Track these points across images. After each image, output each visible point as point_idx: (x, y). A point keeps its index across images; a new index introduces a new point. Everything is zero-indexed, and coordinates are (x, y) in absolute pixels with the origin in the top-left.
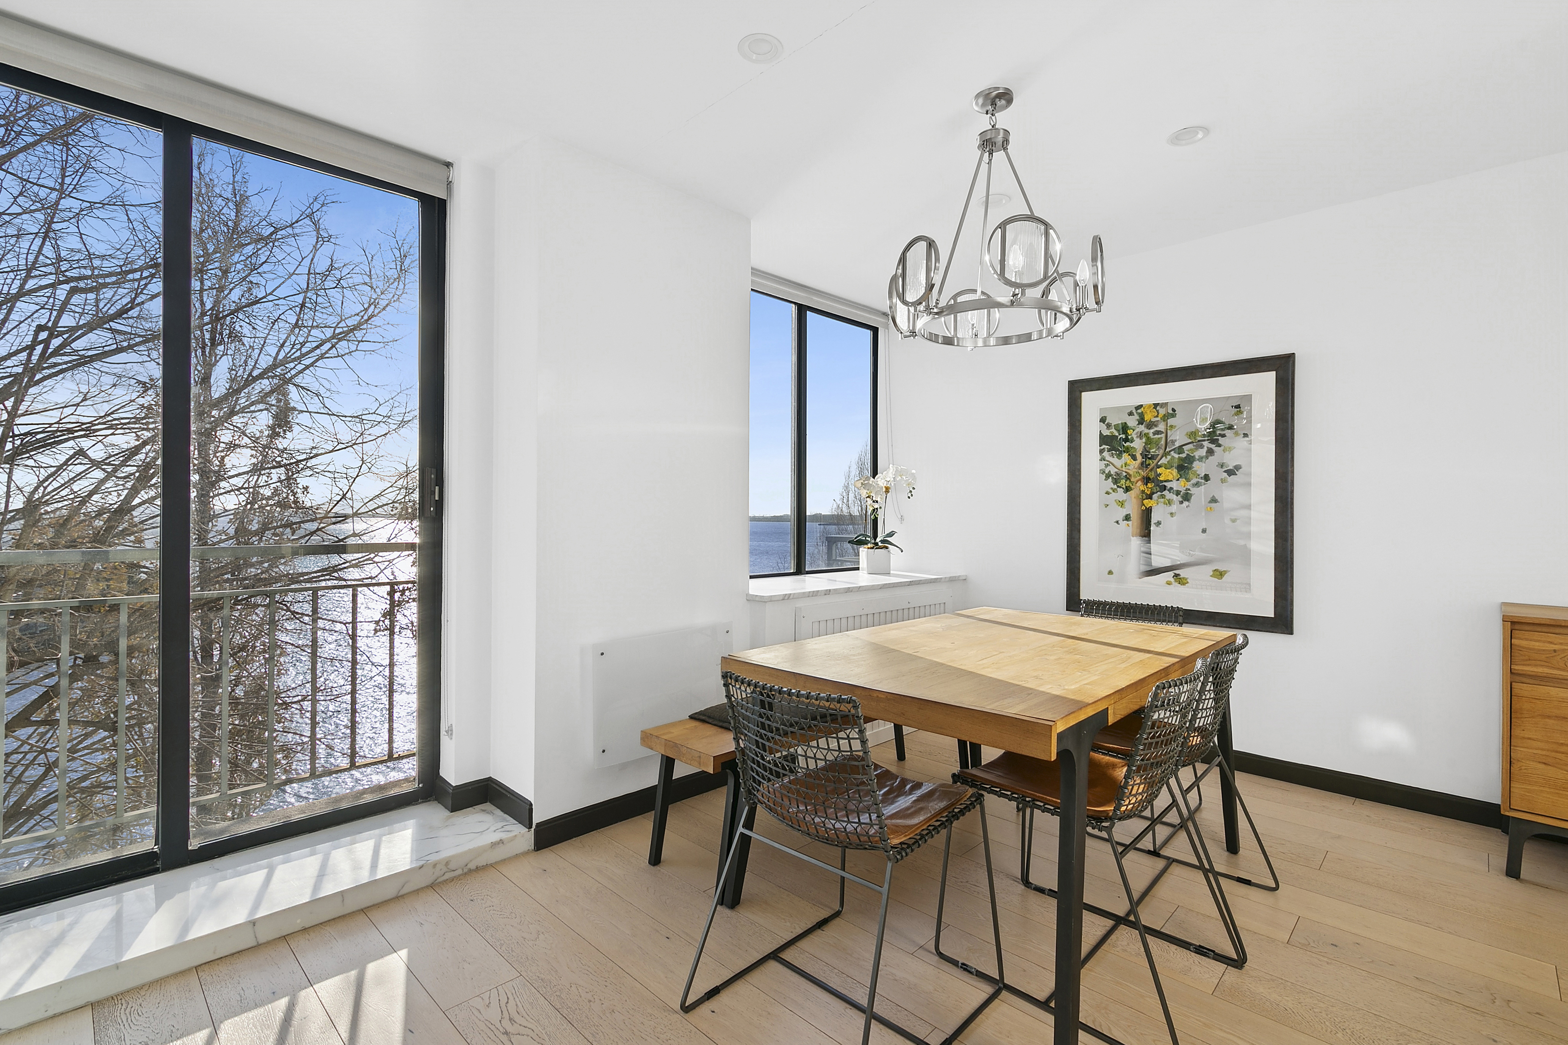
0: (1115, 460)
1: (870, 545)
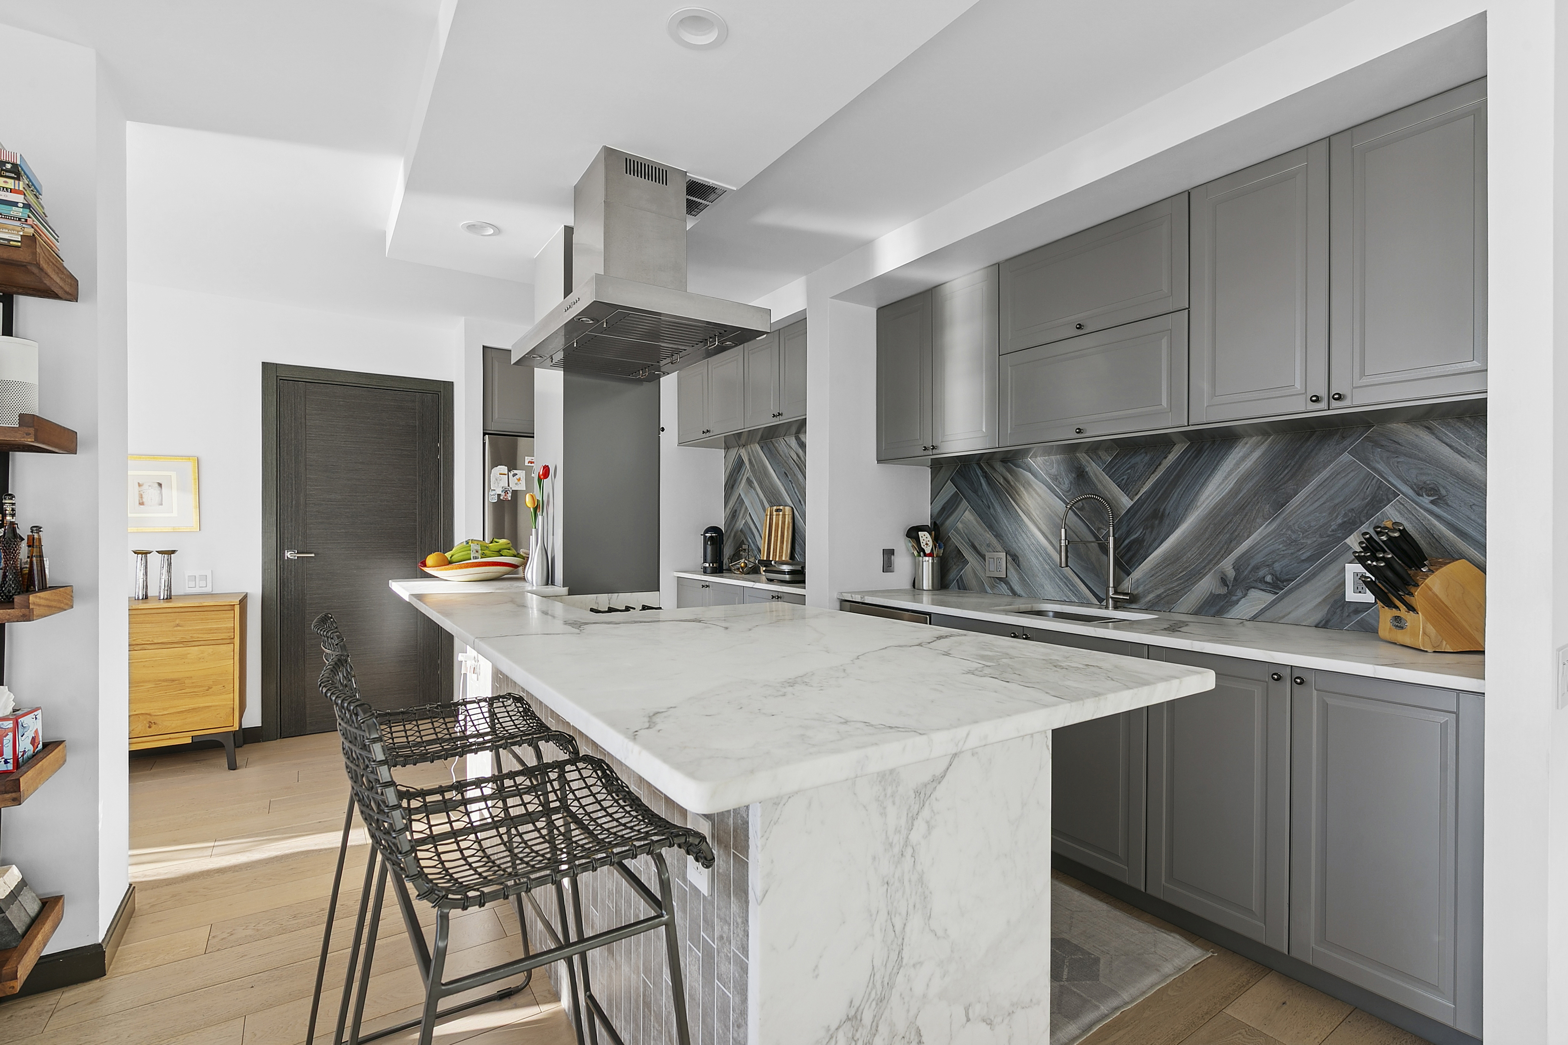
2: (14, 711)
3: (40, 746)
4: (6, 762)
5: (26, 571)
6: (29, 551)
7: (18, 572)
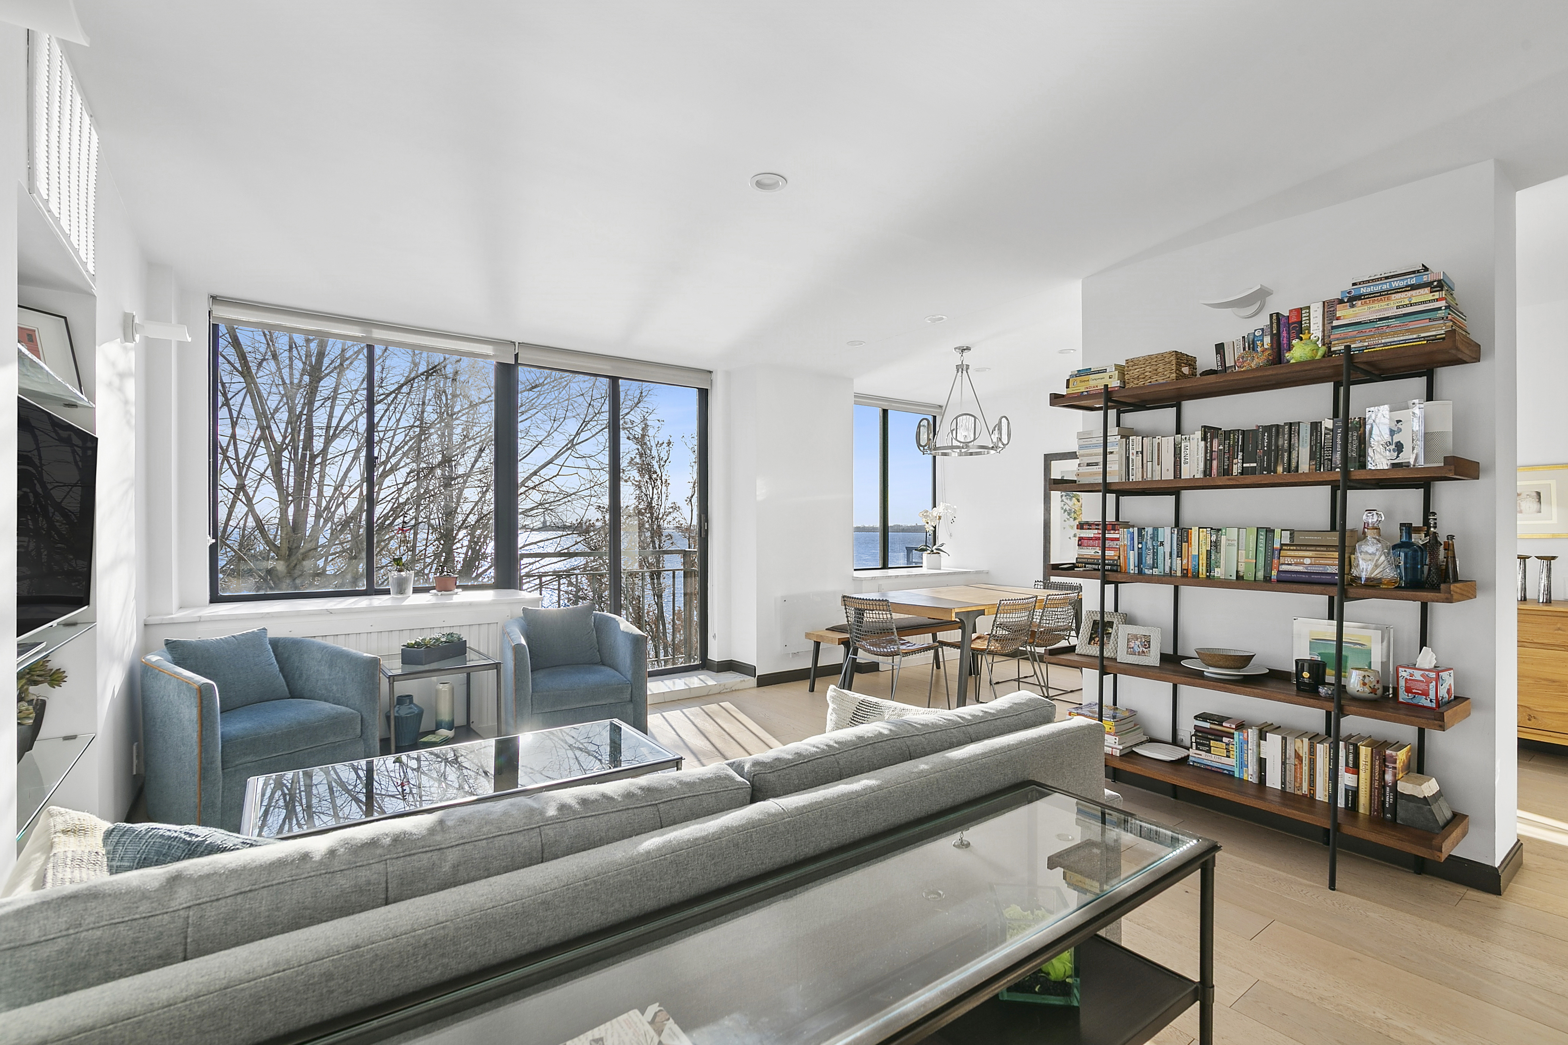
0: (1068, 502)
1: (929, 552)
2: (1435, 667)
3: (1453, 697)
4: (1431, 701)
5: (1444, 567)
6: (1445, 553)
7: (1438, 568)
